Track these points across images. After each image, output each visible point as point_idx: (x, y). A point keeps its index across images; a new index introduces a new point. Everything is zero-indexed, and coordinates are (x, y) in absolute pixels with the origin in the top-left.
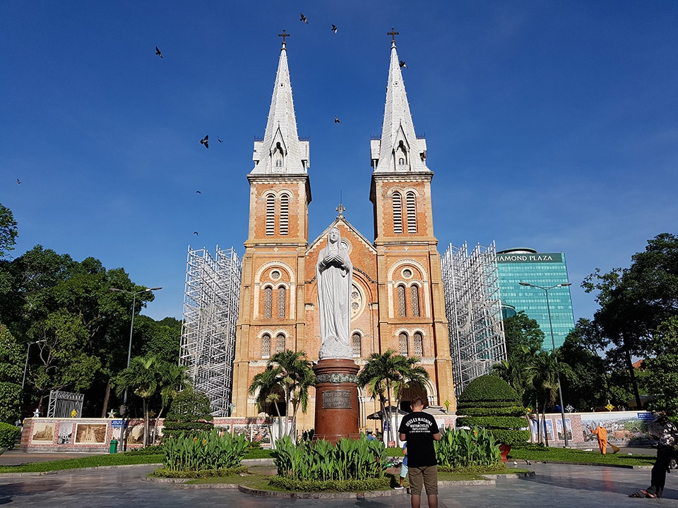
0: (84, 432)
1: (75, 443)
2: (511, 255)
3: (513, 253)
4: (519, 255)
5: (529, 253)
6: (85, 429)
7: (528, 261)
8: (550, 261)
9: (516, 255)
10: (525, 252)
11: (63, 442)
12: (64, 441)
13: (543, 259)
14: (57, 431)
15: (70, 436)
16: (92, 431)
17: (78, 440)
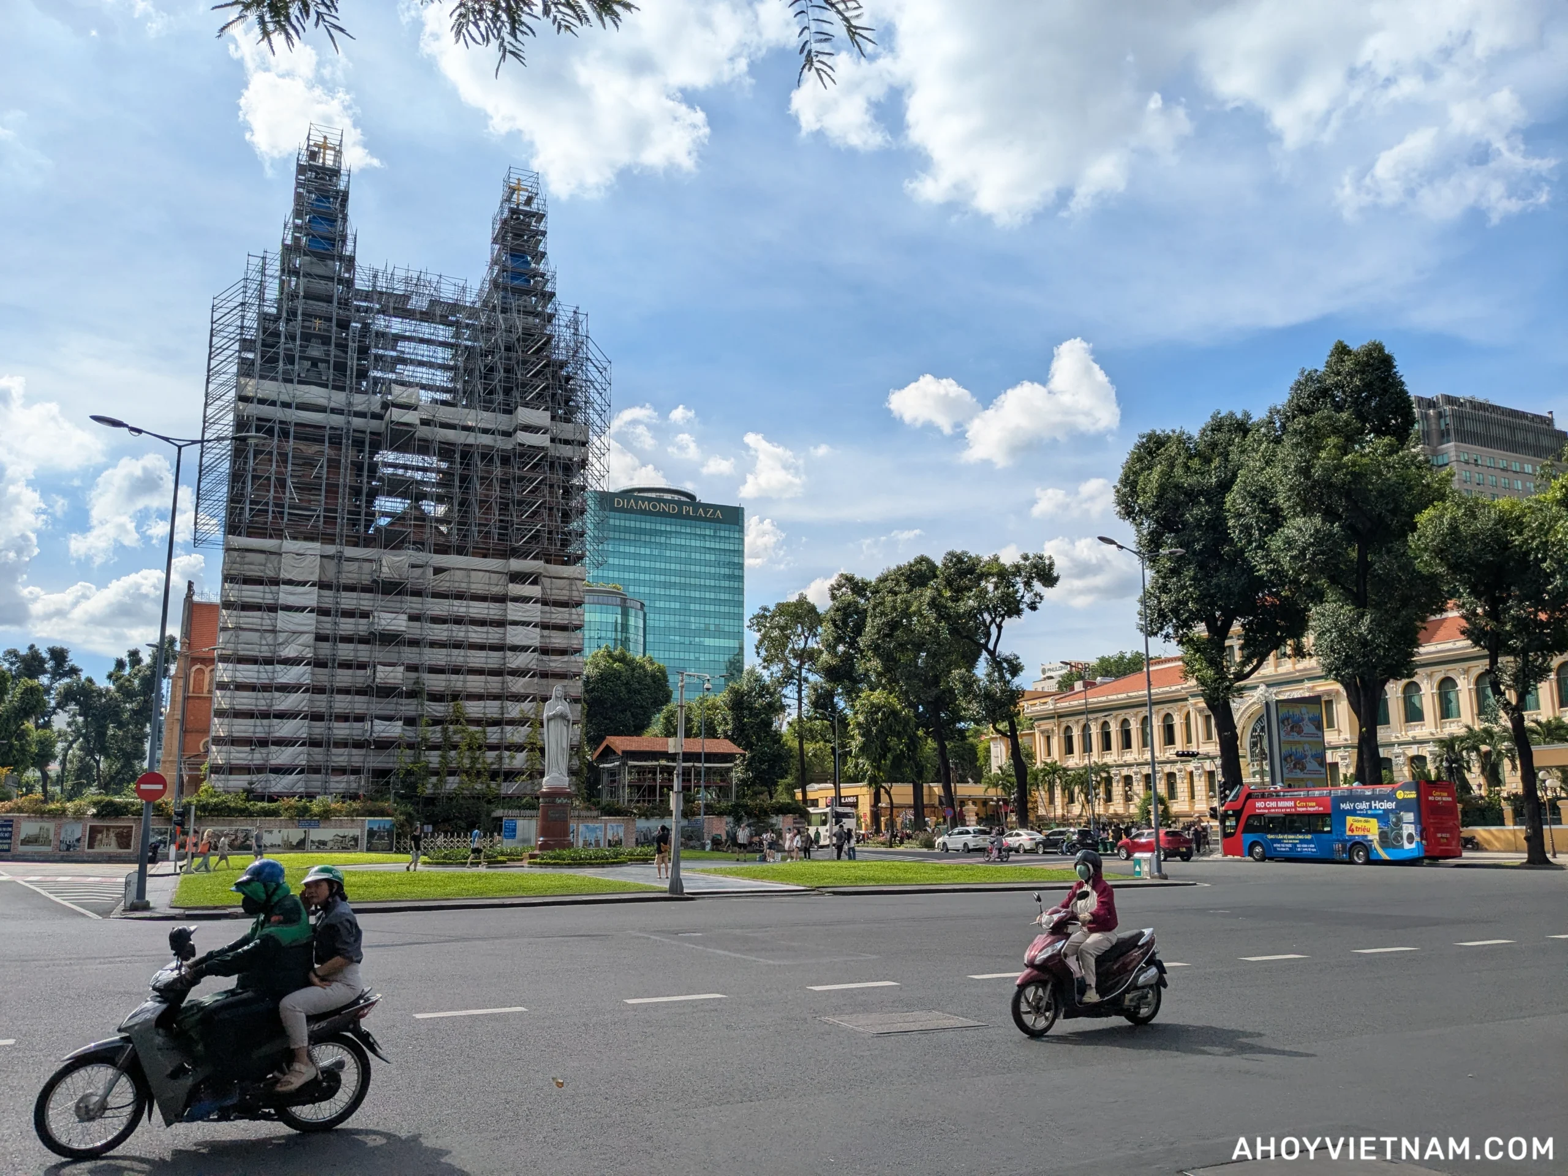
0: (100, 836)
1: (87, 850)
2: (650, 500)
3: (654, 495)
4: (665, 501)
5: (683, 499)
6: (101, 832)
7: (679, 516)
8: (718, 521)
9: (660, 500)
10: (676, 497)
11: (68, 849)
12: (68, 847)
13: (706, 513)
14: (57, 834)
15: (78, 840)
16: (112, 835)
17: (91, 845)
